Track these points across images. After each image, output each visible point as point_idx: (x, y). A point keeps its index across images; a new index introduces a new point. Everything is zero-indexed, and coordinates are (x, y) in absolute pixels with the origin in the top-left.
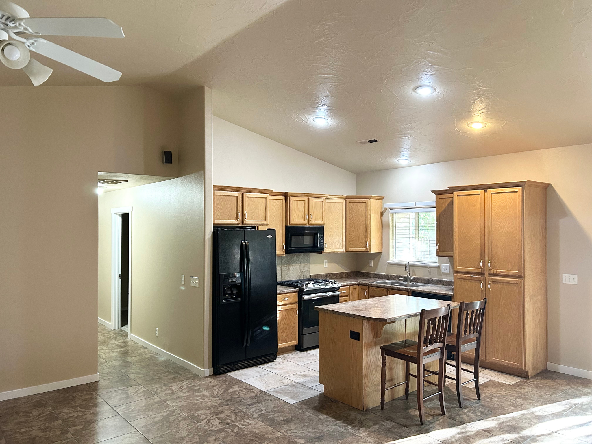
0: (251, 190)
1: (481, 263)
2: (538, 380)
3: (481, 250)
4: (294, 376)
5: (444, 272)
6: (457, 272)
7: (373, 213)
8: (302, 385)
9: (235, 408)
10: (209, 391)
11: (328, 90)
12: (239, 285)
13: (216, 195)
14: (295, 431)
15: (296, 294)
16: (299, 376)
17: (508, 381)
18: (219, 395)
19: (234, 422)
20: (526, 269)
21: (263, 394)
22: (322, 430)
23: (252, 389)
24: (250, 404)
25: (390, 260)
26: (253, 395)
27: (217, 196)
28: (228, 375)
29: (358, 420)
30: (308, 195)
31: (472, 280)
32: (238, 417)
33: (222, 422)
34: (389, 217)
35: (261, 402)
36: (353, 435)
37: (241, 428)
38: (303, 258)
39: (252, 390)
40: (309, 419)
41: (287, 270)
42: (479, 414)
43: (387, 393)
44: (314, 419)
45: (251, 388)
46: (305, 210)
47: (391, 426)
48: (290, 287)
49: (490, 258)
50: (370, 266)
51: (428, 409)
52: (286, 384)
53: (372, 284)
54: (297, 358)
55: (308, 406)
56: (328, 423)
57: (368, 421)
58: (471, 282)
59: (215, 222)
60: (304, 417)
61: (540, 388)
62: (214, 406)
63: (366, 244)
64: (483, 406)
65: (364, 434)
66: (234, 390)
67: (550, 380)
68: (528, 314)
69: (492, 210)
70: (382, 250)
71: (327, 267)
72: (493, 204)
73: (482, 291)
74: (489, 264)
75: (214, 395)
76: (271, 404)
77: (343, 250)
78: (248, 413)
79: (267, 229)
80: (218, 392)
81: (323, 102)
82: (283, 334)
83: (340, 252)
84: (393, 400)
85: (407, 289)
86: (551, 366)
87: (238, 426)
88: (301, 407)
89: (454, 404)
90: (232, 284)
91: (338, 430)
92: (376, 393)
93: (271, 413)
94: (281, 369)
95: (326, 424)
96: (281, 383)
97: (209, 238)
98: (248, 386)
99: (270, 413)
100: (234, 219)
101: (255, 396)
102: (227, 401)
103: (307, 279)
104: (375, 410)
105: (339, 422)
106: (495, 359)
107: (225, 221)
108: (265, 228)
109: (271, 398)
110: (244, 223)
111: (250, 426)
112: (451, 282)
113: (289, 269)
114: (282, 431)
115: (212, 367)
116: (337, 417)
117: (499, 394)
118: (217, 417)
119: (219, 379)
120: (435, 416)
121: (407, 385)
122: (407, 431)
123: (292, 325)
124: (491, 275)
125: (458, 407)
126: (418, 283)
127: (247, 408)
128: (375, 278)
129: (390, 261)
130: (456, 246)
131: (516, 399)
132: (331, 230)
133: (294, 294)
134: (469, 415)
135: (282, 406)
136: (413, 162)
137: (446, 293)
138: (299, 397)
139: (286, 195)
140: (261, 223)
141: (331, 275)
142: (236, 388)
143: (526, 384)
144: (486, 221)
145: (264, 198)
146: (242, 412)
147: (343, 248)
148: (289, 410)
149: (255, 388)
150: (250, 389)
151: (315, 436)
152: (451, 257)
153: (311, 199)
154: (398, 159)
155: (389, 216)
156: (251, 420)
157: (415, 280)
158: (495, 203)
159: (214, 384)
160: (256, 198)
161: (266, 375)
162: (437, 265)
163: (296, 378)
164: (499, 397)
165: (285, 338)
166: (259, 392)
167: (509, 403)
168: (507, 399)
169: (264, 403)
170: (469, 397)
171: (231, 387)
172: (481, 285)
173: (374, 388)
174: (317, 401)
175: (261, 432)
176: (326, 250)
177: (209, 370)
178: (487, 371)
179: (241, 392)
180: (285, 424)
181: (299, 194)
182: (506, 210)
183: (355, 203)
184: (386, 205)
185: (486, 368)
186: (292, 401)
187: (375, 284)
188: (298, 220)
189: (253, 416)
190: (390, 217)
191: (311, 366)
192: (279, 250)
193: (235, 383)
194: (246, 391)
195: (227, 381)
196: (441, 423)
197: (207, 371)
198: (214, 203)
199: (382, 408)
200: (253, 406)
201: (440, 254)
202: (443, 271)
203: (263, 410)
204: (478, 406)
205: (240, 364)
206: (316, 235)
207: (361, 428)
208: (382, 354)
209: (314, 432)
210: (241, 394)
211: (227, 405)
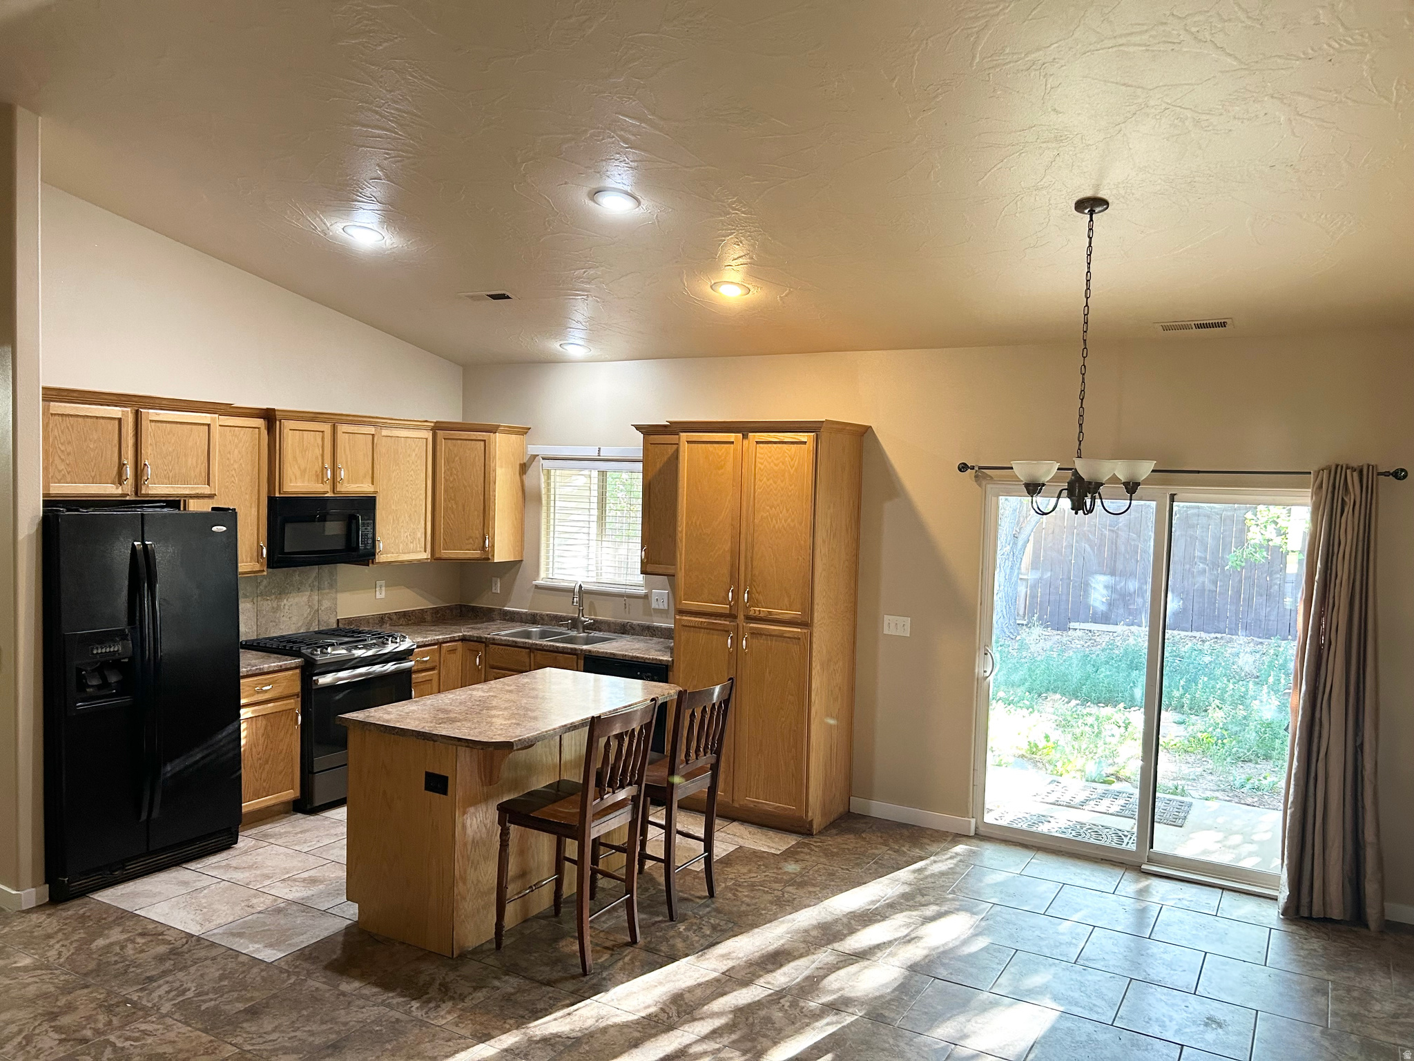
0: (164, 402)
1: (730, 594)
2: (829, 839)
3: (732, 566)
4: (282, 885)
5: (657, 607)
6: (681, 612)
7: (501, 467)
8: (303, 906)
9: (109, 993)
10: (32, 951)
11: (379, 165)
12: (127, 660)
13: (52, 414)
14: (274, 1036)
15: (295, 674)
16: (297, 883)
17: (773, 845)
18: (62, 960)
19: (104, 1033)
20: (816, 607)
21: (194, 944)
22: (345, 1024)
23: (162, 934)
24: (152, 977)
25: (541, 578)
26: (162, 949)
27: (57, 417)
28: (92, 901)
29: (438, 982)
30: (332, 417)
31: (710, 629)
32: (114, 1019)
33: (69, 1038)
34: (539, 479)
35: (185, 968)
36: (422, 1023)
37: (123, 1049)
38: (319, 578)
39: (160, 937)
40: (313, 996)
41: (273, 608)
42: (708, 932)
43: (510, 909)
44: (327, 995)
45: (160, 929)
46: (323, 456)
47: (514, 988)
48: (279, 656)
49: (748, 583)
50: (494, 591)
51: (602, 935)
52: (259, 909)
53: (494, 639)
54: (296, 834)
55: (313, 963)
56: (361, 1002)
57: (462, 982)
58: (709, 633)
59: (51, 489)
60: (301, 994)
61: (833, 855)
62: (45, 996)
63: (484, 542)
64: (718, 911)
65: (450, 1018)
66: (108, 941)
67: (852, 836)
68: (817, 702)
69: (755, 479)
70: (522, 557)
71: (383, 596)
72: (759, 465)
73: (730, 653)
74: (746, 595)
75: (48, 961)
76: (213, 970)
77: (425, 556)
78: (144, 1002)
79: (213, 509)
80: (60, 954)
81: (368, 192)
82: (256, 775)
83: (419, 560)
84: (525, 921)
85: (575, 649)
86: (857, 805)
87: (113, 1045)
88: (297, 967)
89: (658, 915)
90: (103, 659)
91: (386, 1018)
92: (485, 912)
93: (211, 996)
94: (250, 867)
95: (358, 1006)
96: (246, 908)
97: (29, 536)
98: (151, 926)
99: (207, 994)
100: (109, 481)
101: (170, 952)
102: (86, 975)
103: (329, 630)
104: (483, 952)
105: (391, 995)
106: (750, 800)
107: (83, 487)
108: (204, 506)
109: (214, 953)
110: (143, 492)
111: (150, 1040)
112: (669, 630)
113: (279, 606)
114: (239, 1040)
115: (46, 883)
116: (386, 986)
117: (752, 880)
118: (53, 1024)
119: (64, 914)
120: (615, 948)
121: (559, 883)
122: (551, 995)
123: (284, 751)
124: (749, 619)
125: (665, 921)
126: (600, 631)
127: (142, 990)
128: (505, 620)
129: (539, 582)
130: (681, 555)
131: (785, 886)
132: (393, 507)
133: (290, 672)
134: (688, 937)
135: (244, 972)
136: (594, 352)
137: (658, 658)
138: (293, 941)
139: (270, 417)
140: (193, 492)
141: (395, 617)
142: (116, 935)
143: (806, 850)
144: (744, 504)
145: (203, 424)
146: (127, 1001)
147: (425, 551)
148: (264, 979)
149: (172, 931)
150: (156, 932)
151: (324, 1043)
152: (671, 576)
153: (342, 428)
154: (562, 342)
155: (539, 475)
156: (153, 1022)
157: (596, 626)
158: (762, 464)
159: (50, 931)
160: (179, 425)
161: (204, 888)
162: (643, 591)
163: (287, 890)
164: (752, 886)
165: (264, 784)
166: (182, 938)
167: (769, 897)
168: (766, 889)
169: (193, 970)
170: (692, 893)
171: (101, 935)
172: (729, 641)
173: (480, 900)
174: (340, 946)
175: (181, 1051)
176: (381, 558)
177: (34, 893)
178: (735, 827)
179: (130, 946)
180: (247, 1021)
181: (306, 415)
182: (782, 482)
183: (459, 441)
184: (532, 449)
185: (733, 820)
186: (270, 955)
187: (502, 638)
188: (303, 482)
189: (159, 1009)
190: (543, 479)
191: (331, 852)
192: (249, 559)
193: (114, 921)
194: (143, 941)
195: (89, 916)
196: (627, 966)
197: (30, 895)
198: (45, 438)
199: (499, 946)
200: (161, 982)
201: (649, 568)
202: (654, 605)
203: (189, 990)
204: (709, 912)
205: (131, 867)
206: (354, 521)
207: (444, 1002)
208: (501, 822)
209: (324, 1032)
210: (130, 950)
211: (87, 987)
